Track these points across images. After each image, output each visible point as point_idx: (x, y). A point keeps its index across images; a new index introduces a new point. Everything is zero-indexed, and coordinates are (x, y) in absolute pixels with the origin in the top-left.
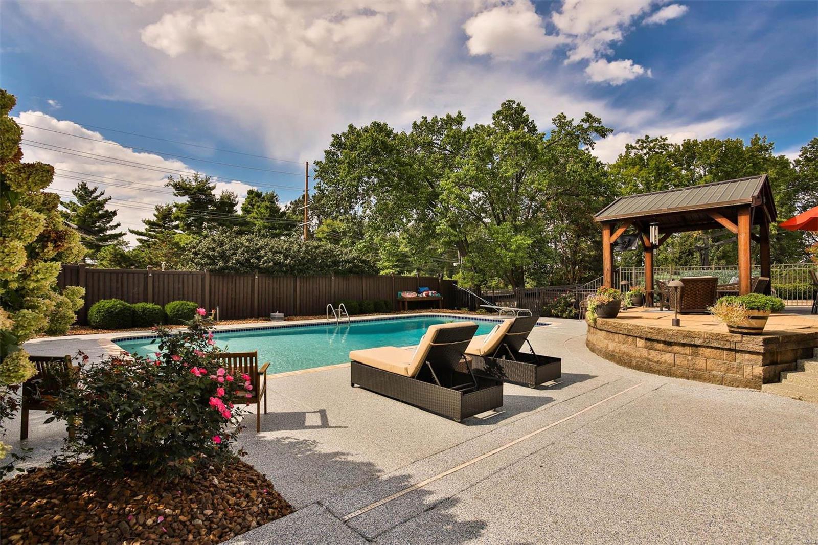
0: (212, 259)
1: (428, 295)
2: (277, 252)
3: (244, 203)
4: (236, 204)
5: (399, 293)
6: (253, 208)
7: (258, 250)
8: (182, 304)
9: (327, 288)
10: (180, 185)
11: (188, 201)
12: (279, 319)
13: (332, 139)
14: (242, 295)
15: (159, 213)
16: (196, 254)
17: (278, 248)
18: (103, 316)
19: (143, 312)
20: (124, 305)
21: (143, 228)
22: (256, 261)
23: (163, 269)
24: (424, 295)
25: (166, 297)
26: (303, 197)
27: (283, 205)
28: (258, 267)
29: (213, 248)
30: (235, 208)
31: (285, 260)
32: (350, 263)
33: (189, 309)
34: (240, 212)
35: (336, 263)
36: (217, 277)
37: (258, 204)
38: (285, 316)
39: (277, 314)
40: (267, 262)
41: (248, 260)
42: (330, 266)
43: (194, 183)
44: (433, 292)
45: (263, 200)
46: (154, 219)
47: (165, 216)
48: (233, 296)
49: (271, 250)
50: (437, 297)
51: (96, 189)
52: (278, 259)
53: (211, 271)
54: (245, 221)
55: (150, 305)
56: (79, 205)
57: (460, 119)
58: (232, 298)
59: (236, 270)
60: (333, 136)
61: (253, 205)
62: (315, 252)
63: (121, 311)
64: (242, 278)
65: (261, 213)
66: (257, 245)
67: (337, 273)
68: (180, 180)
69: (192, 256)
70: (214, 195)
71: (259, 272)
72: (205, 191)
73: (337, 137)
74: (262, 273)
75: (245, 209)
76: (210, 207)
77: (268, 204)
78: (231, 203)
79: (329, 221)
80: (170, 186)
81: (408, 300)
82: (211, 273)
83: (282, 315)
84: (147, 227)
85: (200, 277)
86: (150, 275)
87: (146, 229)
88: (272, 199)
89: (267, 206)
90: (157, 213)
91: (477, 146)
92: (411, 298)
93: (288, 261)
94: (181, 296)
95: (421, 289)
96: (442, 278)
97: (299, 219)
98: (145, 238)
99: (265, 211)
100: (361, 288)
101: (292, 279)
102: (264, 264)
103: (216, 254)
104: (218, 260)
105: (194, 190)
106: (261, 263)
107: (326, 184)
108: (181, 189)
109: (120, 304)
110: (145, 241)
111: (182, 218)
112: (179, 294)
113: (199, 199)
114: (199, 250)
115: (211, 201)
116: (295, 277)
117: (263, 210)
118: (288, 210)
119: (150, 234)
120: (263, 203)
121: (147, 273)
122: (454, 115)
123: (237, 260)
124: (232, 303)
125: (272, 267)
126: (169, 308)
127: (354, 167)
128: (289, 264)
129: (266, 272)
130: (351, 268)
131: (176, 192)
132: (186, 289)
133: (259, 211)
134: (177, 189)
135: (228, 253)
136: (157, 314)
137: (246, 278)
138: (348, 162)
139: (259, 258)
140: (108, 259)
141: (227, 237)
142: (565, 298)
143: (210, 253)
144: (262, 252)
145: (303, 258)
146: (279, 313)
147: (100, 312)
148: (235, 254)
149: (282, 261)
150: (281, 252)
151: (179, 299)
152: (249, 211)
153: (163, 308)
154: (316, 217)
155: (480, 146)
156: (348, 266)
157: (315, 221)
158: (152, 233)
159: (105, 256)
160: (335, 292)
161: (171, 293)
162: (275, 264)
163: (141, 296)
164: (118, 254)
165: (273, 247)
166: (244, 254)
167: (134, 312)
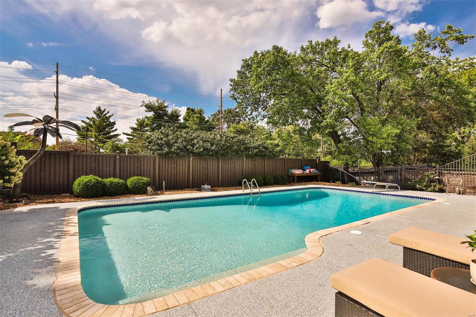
0: (160, 146)
1: (310, 172)
2: (206, 141)
3: (185, 115)
4: (180, 116)
5: (290, 170)
6: (190, 118)
7: (193, 139)
8: (139, 179)
9: (240, 167)
10: (148, 105)
11: (153, 115)
12: (207, 190)
13: (242, 63)
14: (181, 173)
15: (138, 123)
16: (150, 142)
17: (206, 138)
18: (82, 188)
19: (110, 185)
20: (97, 180)
21: (130, 131)
22: (191, 147)
23: (127, 153)
24: (307, 171)
25: (129, 174)
26: (219, 111)
27: (207, 116)
28: (192, 152)
29: (162, 138)
30: (179, 118)
31: (211, 147)
32: (256, 148)
33: (143, 182)
34: (182, 121)
35: (247, 149)
36: (164, 159)
37: (193, 116)
38: (211, 187)
39: (206, 186)
40: (198, 148)
41: (185, 147)
42: (243, 151)
43: (156, 104)
44: (314, 170)
45: (195, 113)
46: (135, 126)
47: (141, 124)
48: (175, 173)
49: (201, 140)
50: (317, 173)
51: (105, 110)
52: (207, 146)
53: (160, 155)
54: (185, 126)
55: (116, 180)
56: (97, 119)
57: (336, 42)
58: (174, 174)
59: (177, 154)
60: (243, 60)
61: (189, 117)
62: (232, 141)
63: (95, 184)
64: (181, 160)
65: (194, 121)
66: (191, 136)
67: (248, 156)
68: (149, 103)
69: (147, 144)
70: (167, 111)
71: (193, 155)
72: (163, 108)
73: (245, 61)
74: (196, 156)
75: (185, 119)
76: (165, 118)
77: (199, 115)
78: (177, 115)
79: (234, 125)
80: (143, 106)
81: (297, 175)
82: (160, 156)
83: (209, 187)
84: (132, 131)
85: (152, 159)
86: (118, 157)
87: (131, 132)
88: (201, 112)
89: (197, 116)
90: (137, 123)
91: (353, 59)
92: (299, 174)
93: (213, 148)
94: (139, 173)
95: (305, 168)
96: (319, 160)
97: (216, 124)
98: (131, 137)
99: (197, 120)
100: (263, 167)
101: (216, 160)
102: (196, 149)
103: (163, 142)
104: (165, 147)
105: (157, 108)
106: (195, 149)
107: (239, 94)
108: (149, 108)
109: (94, 179)
110: (131, 139)
111: (150, 125)
112: (138, 172)
113: (159, 113)
114: (152, 140)
115: (166, 114)
116: (218, 159)
117: (195, 119)
118: (210, 119)
119: (133, 135)
120: (195, 115)
121: (116, 157)
122: (332, 39)
123: (178, 147)
124: (174, 178)
125: (202, 152)
126: (131, 181)
127: (260, 78)
128: (214, 149)
129: (199, 155)
130: (257, 153)
131: (146, 110)
132: (142, 168)
133: (193, 119)
134: (147, 108)
135: (172, 142)
136: (120, 186)
137: (184, 159)
138: (256, 75)
139: (193, 145)
140: (109, 149)
141: (171, 130)
142: (428, 176)
143: (159, 142)
144: (195, 141)
145: (224, 145)
146: (207, 185)
147: (80, 185)
148: (176, 142)
149: (209, 147)
150: (208, 141)
151: (138, 175)
152: (188, 120)
153: (126, 182)
154: (226, 123)
155: (356, 58)
156: (255, 151)
157: (226, 125)
158: (135, 134)
159: (108, 147)
160: (246, 170)
161: (132, 171)
162: (204, 150)
163: (112, 173)
164: (114, 146)
165: (203, 137)
166: (182, 142)
167: (104, 184)
